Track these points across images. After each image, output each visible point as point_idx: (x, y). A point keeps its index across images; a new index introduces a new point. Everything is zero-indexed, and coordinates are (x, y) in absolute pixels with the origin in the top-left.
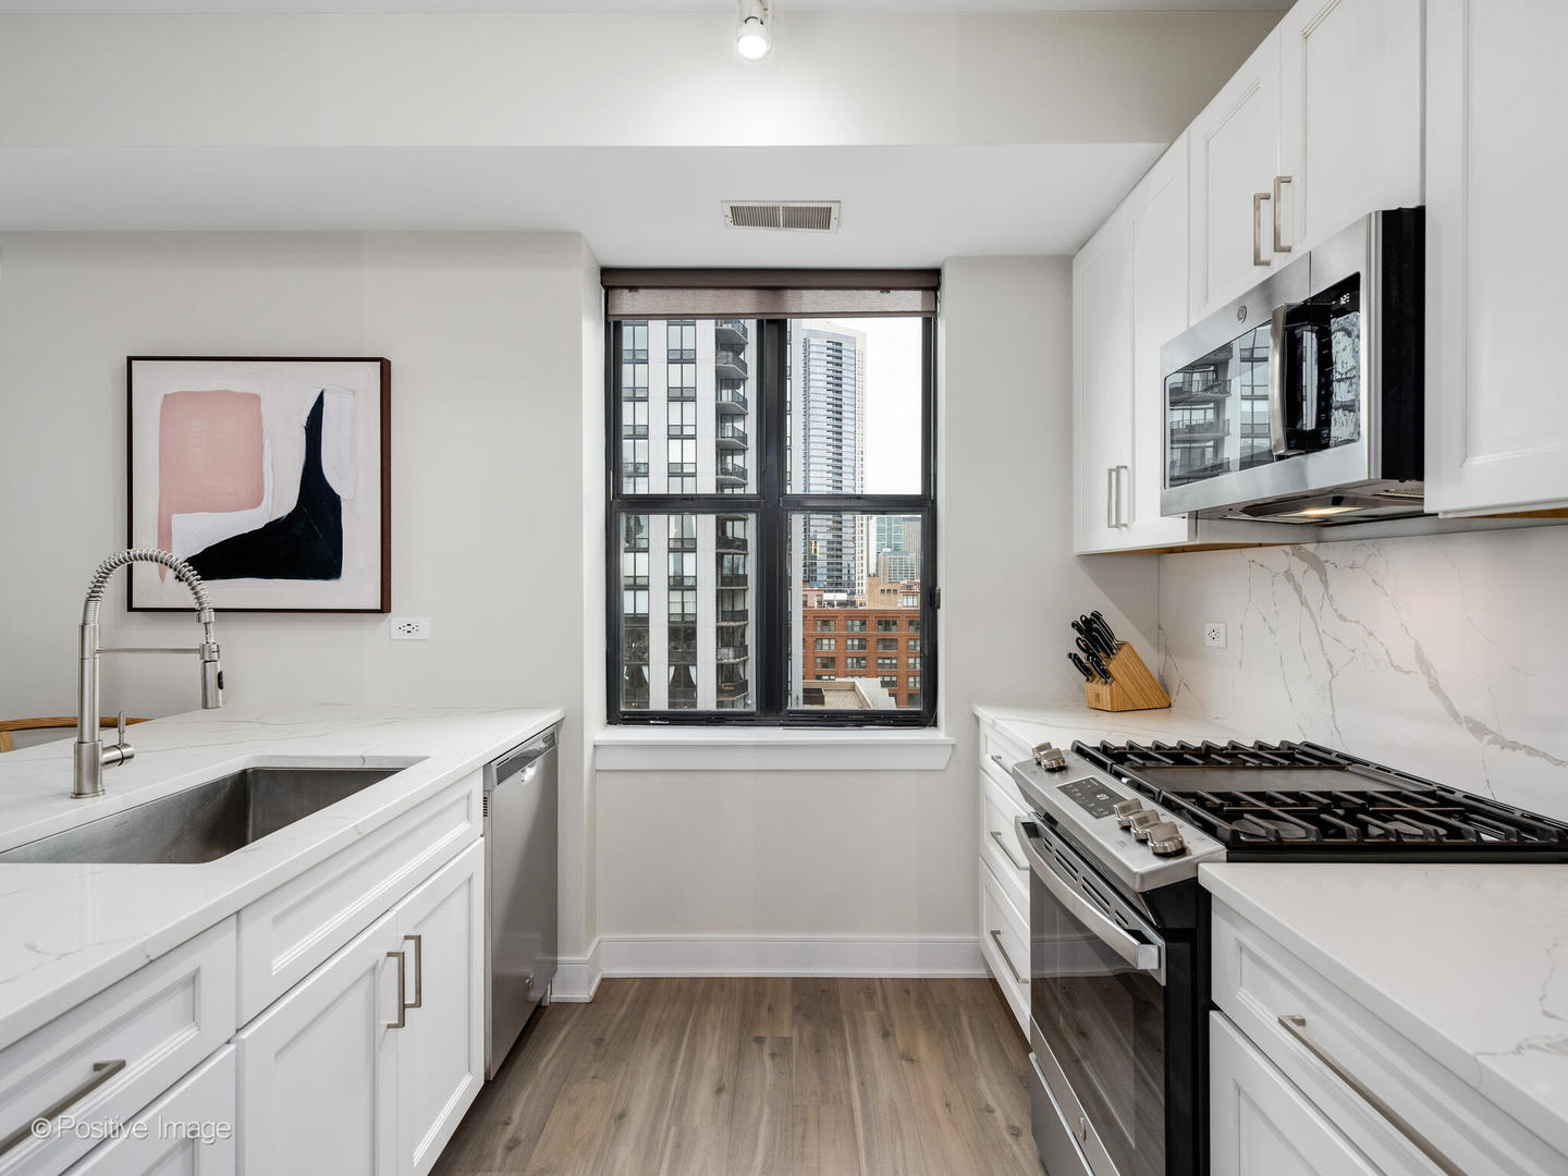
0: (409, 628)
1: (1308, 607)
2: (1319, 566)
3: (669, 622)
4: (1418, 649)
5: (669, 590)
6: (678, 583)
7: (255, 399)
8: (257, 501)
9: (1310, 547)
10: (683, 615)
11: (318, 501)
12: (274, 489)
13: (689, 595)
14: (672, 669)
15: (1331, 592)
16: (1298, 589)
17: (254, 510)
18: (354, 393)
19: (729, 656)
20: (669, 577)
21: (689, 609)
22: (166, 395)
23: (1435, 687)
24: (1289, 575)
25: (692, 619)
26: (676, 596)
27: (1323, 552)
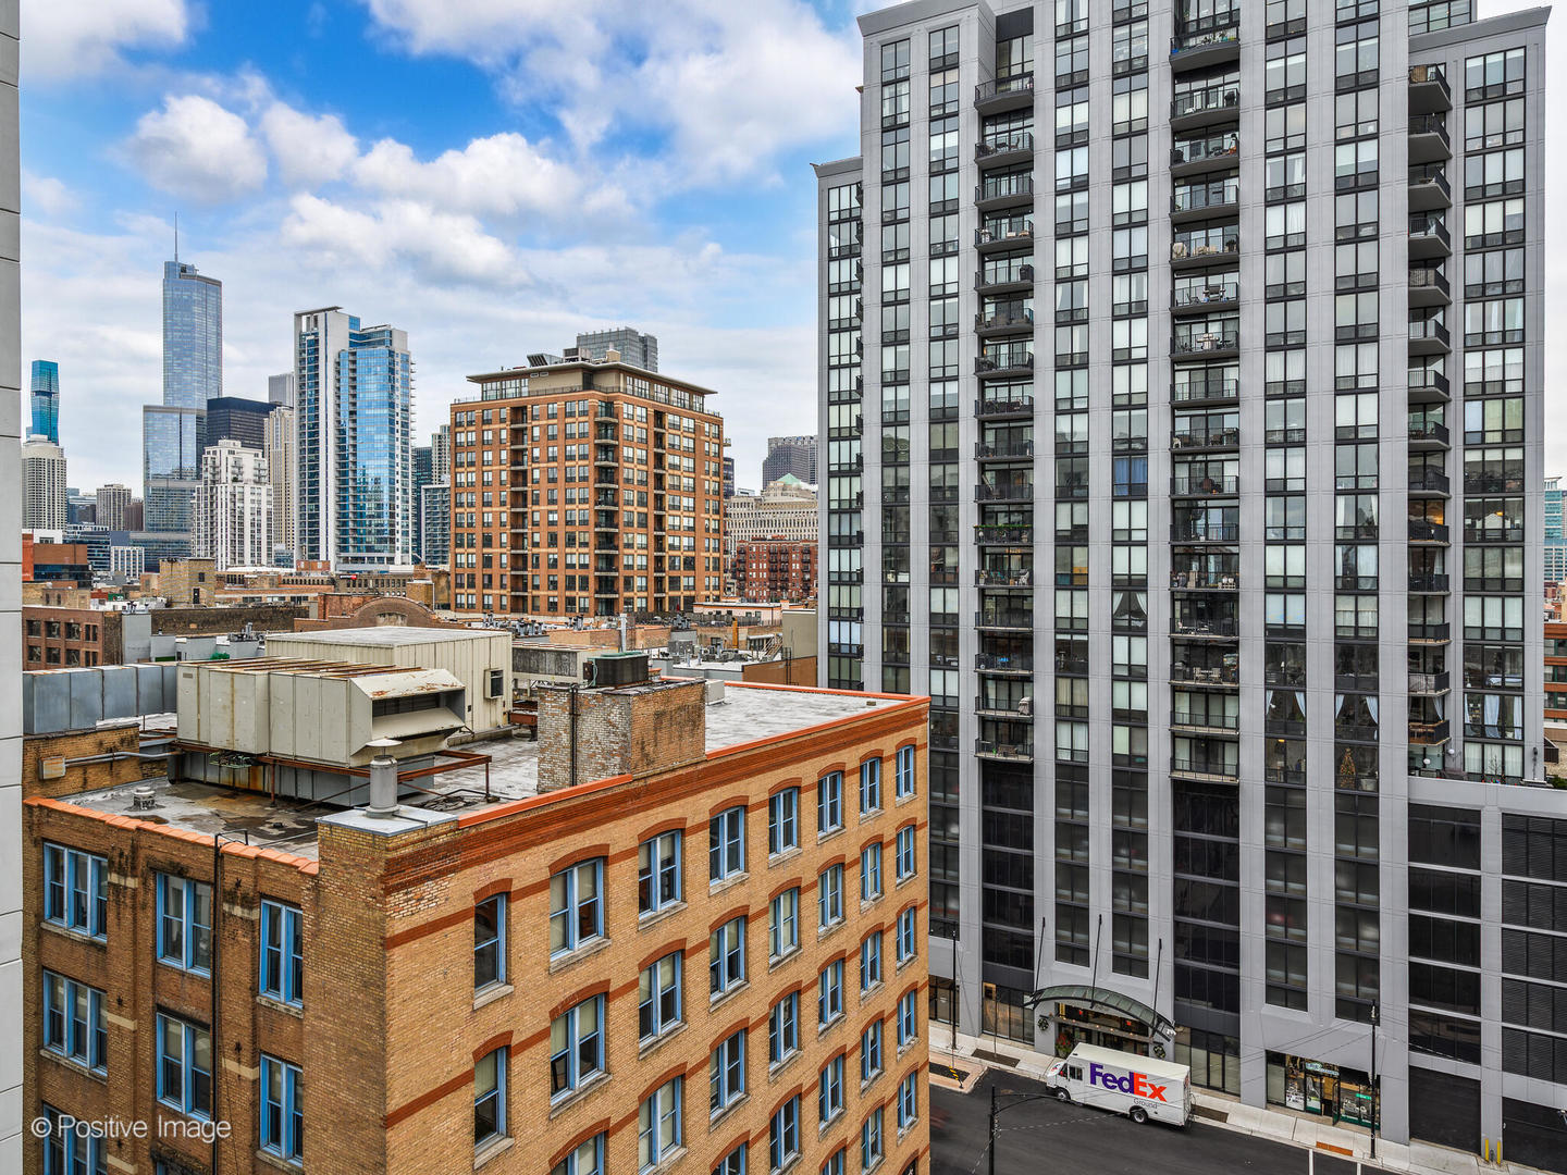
3: (1336, 636)
5: (1336, 594)
6: (1350, 584)
10: (1357, 628)
13: (1366, 603)
14: (1341, 699)
19: (1426, 685)
20: (1336, 578)
21: (1367, 620)
25: (1371, 634)
26: (1347, 603)
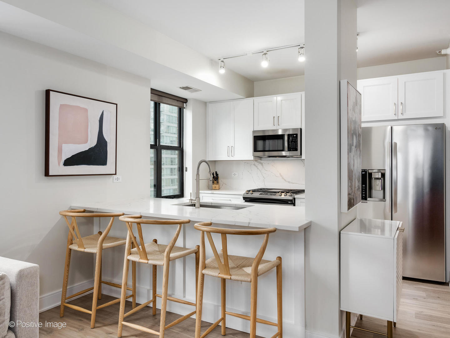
0: (118, 179)
1: (259, 169)
2: (262, 164)
4: (280, 174)
7: (86, 110)
8: (86, 142)
9: (260, 161)
11: (102, 142)
12: (91, 138)
15: (264, 167)
16: (256, 167)
17: (86, 144)
18: (111, 112)
22: (61, 105)
23: (283, 178)
24: (254, 165)
27: (262, 162)
